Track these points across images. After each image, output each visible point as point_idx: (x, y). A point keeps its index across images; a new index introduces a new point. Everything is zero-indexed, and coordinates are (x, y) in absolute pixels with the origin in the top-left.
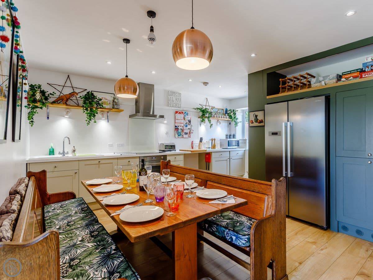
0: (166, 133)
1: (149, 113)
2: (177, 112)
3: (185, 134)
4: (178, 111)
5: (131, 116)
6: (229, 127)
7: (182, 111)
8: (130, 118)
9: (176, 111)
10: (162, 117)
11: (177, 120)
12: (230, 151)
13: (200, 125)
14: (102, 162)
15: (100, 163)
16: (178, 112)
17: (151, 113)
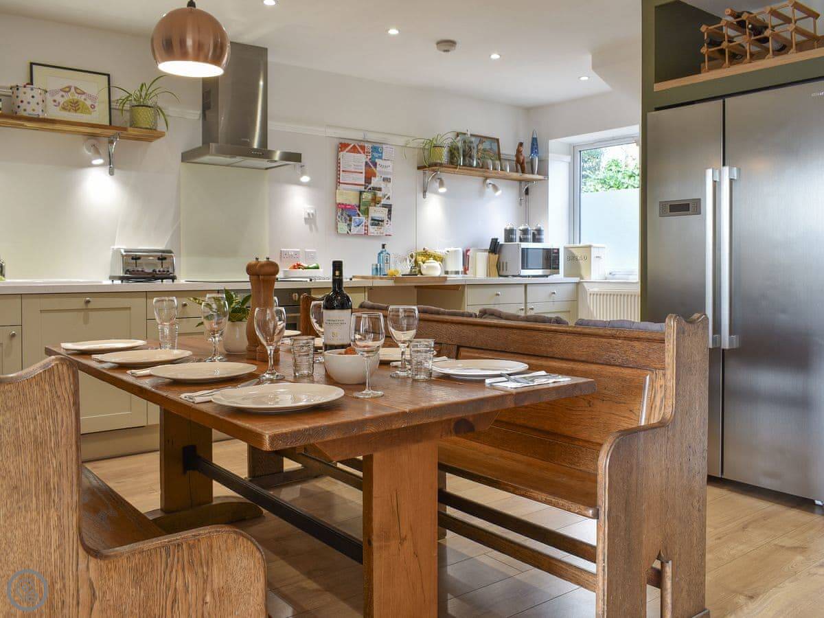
0: (305, 219)
1: (249, 144)
2: (343, 146)
3: (372, 225)
4: (346, 142)
5: (187, 157)
6: (523, 202)
7: (362, 144)
8: (182, 161)
9: (343, 141)
10: (293, 157)
11: (347, 174)
12: (526, 285)
13: (422, 195)
14: (96, 303)
15: (90, 306)
16: (348, 145)
17: (255, 145)
